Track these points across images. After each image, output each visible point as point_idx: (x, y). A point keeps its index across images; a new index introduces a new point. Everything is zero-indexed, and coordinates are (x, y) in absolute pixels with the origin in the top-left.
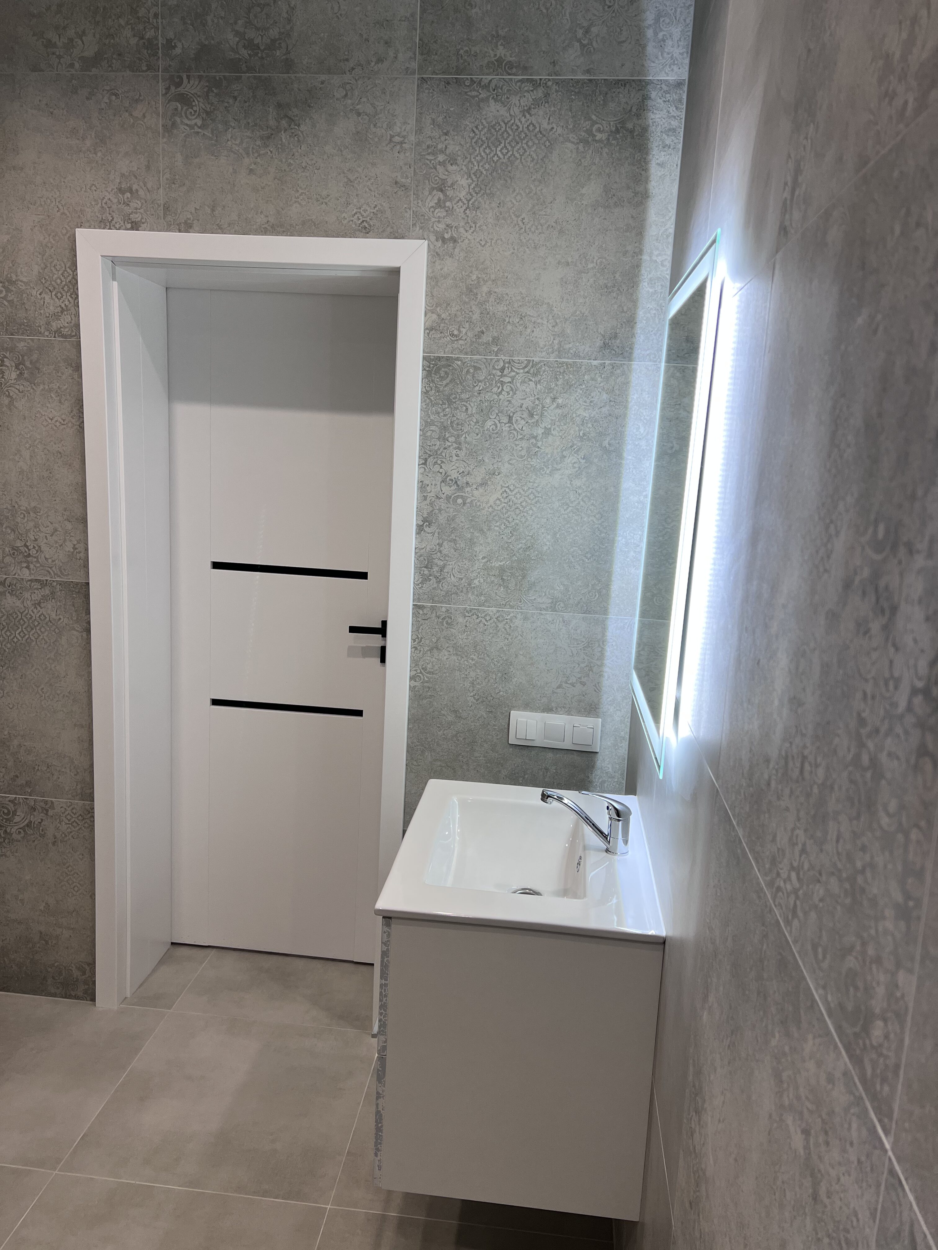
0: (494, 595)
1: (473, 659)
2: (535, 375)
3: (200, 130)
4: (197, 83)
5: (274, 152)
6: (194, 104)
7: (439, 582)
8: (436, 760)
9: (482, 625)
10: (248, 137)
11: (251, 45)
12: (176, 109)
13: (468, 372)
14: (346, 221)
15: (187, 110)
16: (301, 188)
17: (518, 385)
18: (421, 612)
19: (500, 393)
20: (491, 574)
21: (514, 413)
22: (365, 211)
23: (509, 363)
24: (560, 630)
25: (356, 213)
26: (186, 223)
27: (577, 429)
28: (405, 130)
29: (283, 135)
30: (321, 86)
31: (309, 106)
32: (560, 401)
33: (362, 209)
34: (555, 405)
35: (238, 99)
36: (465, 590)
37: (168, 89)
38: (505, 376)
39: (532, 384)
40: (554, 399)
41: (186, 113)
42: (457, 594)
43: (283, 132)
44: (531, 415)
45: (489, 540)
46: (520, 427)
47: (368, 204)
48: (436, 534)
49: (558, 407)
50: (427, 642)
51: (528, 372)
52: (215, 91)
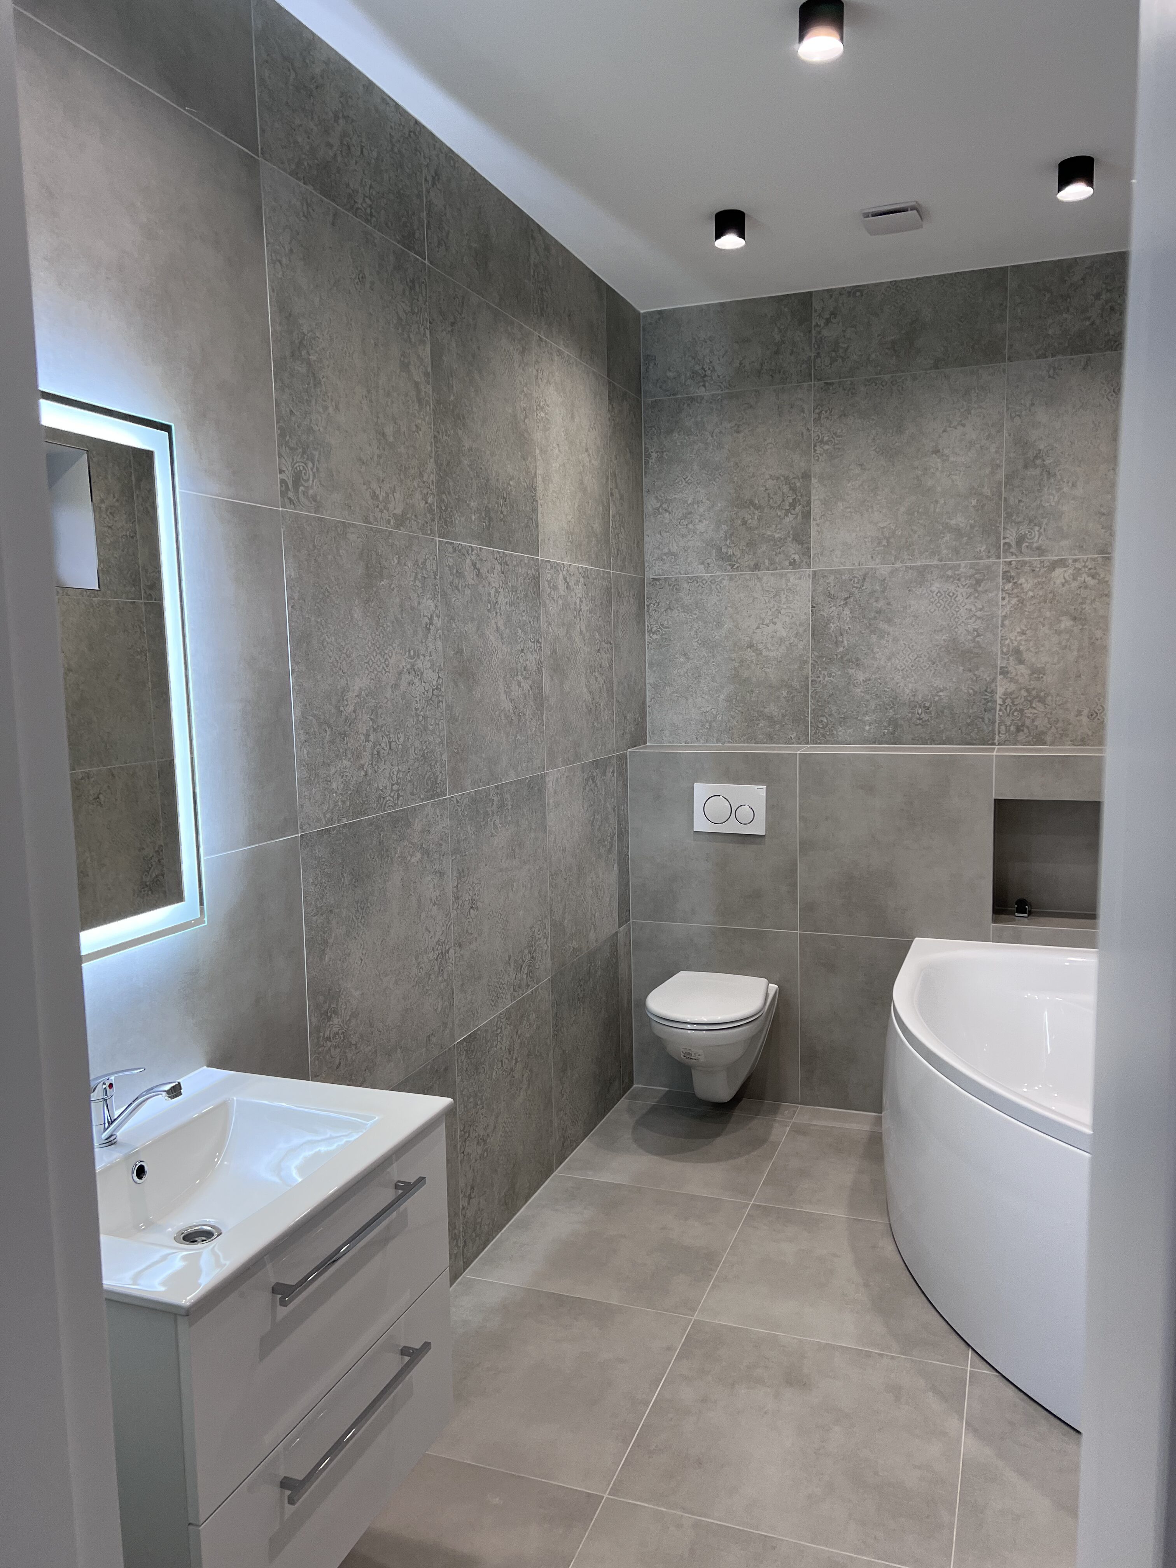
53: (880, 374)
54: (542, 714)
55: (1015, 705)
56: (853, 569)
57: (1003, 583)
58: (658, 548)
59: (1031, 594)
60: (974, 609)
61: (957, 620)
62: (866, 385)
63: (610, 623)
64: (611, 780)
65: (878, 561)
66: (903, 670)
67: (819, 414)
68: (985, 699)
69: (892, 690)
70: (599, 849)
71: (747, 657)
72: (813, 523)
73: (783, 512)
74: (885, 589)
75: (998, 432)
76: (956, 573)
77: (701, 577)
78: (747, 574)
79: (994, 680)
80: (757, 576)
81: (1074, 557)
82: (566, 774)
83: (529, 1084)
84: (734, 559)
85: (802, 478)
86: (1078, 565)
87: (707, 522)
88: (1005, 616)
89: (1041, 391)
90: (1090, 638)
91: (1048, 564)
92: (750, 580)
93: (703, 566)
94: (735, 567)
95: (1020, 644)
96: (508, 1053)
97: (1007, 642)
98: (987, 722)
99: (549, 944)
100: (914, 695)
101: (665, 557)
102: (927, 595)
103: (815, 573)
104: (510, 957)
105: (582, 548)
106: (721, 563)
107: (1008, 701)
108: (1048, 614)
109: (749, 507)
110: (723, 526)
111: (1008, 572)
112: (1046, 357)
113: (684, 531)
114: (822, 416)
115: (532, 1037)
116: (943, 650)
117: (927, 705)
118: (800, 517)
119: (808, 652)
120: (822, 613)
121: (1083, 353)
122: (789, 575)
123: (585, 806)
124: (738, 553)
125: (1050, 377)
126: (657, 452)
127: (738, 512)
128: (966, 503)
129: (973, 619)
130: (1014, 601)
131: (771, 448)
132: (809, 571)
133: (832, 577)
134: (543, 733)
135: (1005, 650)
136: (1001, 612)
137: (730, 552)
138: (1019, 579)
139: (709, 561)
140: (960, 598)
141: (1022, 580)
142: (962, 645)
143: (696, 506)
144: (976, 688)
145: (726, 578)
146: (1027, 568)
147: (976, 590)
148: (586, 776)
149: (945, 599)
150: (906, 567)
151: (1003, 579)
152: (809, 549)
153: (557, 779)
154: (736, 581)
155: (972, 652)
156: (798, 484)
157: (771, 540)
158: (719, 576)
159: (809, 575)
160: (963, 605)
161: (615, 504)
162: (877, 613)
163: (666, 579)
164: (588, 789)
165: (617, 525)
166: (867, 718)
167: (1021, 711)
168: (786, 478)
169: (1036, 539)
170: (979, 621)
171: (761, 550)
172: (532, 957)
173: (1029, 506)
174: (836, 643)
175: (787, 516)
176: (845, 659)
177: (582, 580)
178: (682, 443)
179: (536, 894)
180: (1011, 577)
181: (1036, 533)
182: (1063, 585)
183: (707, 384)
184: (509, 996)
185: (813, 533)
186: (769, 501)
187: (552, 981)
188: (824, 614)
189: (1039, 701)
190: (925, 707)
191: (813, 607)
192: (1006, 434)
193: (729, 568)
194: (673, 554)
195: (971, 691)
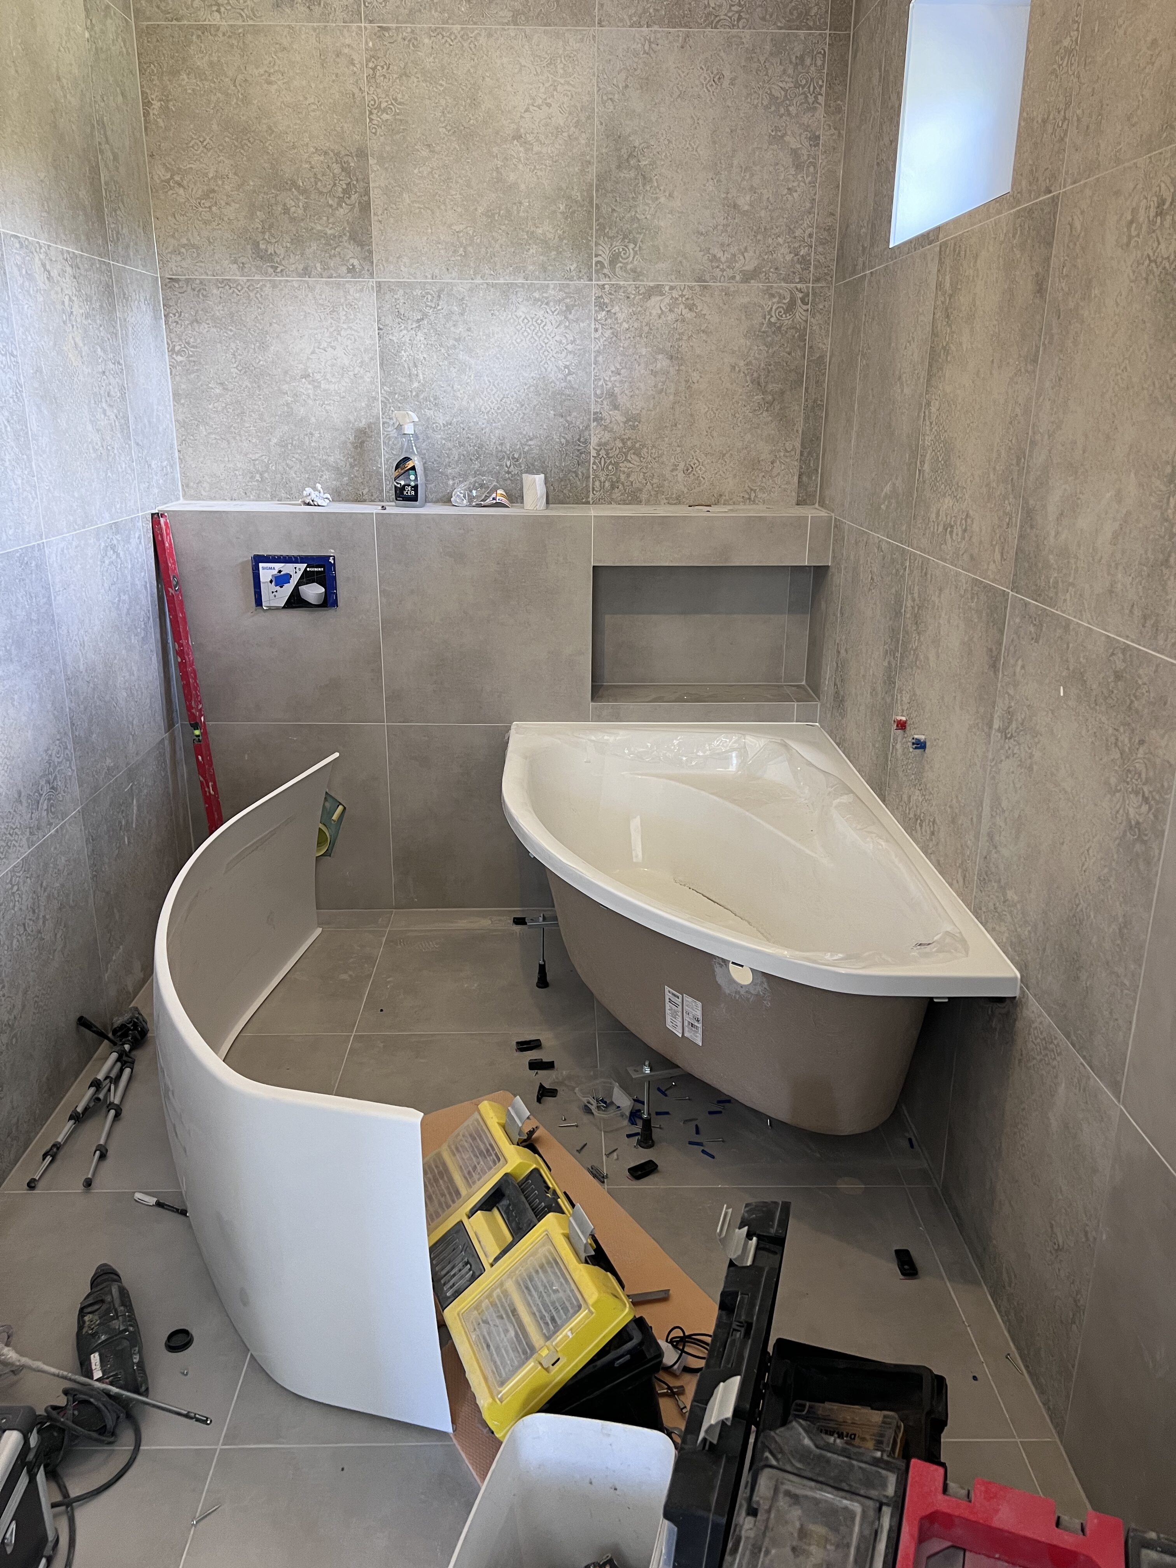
53: (447, 23)
54: (29, 460)
55: (609, 458)
56: (425, 283)
57: (596, 311)
58: (173, 236)
59: (625, 325)
60: (564, 341)
61: (546, 353)
62: (431, 36)
63: (116, 334)
64: (138, 549)
65: (454, 274)
66: (488, 412)
67: (374, 69)
68: (578, 450)
69: (477, 437)
70: (130, 640)
71: (301, 390)
72: (374, 218)
73: (336, 200)
74: (464, 310)
75: (588, 118)
76: (545, 295)
77: (235, 281)
78: (295, 281)
79: (587, 427)
80: (308, 284)
81: (671, 284)
82: (74, 544)
83: (65, 943)
84: (276, 259)
85: (357, 156)
86: (675, 294)
87: (238, 206)
88: (598, 352)
89: (635, 70)
90: (687, 381)
91: (642, 290)
92: (299, 288)
93: (235, 266)
94: (279, 270)
95: (614, 386)
96: (31, 913)
97: (600, 383)
98: (580, 477)
99: (74, 768)
100: (501, 444)
101: (183, 250)
102: (512, 321)
103: (379, 284)
104: (20, 793)
105: (66, 222)
106: (259, 263)
107: (603, 453)
108: (644, 351)
109: (290, 190)
110: (258, 213)
111: (602, 297)
112: (641, 26)
113: (207, 216)
114: (378, 74)
115: (62, 885)
116: (532, 389)
117: (516, 456)
118: (357, 210)
119: (376, 387)
120: (390, 337)
121: (682, 27)
122: (347, 285)
123: (106, 585)
124: (281, 251)
125: (645, 52)
126: (160, 100)
127: (277, 195)
128: (553, 208)
129: (564, 353)
130: (608, 333)
131: (314, 111)
132: (372, 282)
133: (401, 292)
134: (35, 487)
135: (598, 392)
136: (593, 347)
137: (271, 250)
138: (612, 306)
139: (244, 260)
140: (549, 327)
141: (616, 309)
142: (553, 384)
143: (220, 182)
144: (569, 437)
145: (268, 285)
146: (621, 294)
147: (566, 318)
148: (103, 544)
149: (532, 328)
150: (487, 284)
151: (596, 306)
152: (371, 252)
153: (63, 551)
154: (281, 290)
155: (562, 394)
156: (352, 164)
157: (322, 237)
158: (258, 281)
159: (373, 287)
160: (553, 335)
161: (106, 166)
162: (456, 340)
163: (187, 281)
164: (107, 562)
165: (113, 197)
166: (449, 471)
167: (616, 464)
168: (337, 154)
169: (631, 258)
170: (570, 357)
171: (311, 250)
172: (53, 788)
173: (623, 217)
174: (410, 375)
175: (341, 207)
176: (422, 397)
177: (69, 269)
178: (193, 90)
179: (49, 706)
180: (604, 303)
181: (631, 251)
182: (660, 317)
183: (222, 9)
184: (24, 842)
185: (375, 233)
186: (316, 184)
187: (83, 811)
188: (394, 338)
189: (634, 454)
190: (513, 458)
191: (379, 329)
192: (596, 122)
193: (270, 270)
194: (193, 246)
195: (563, 441)
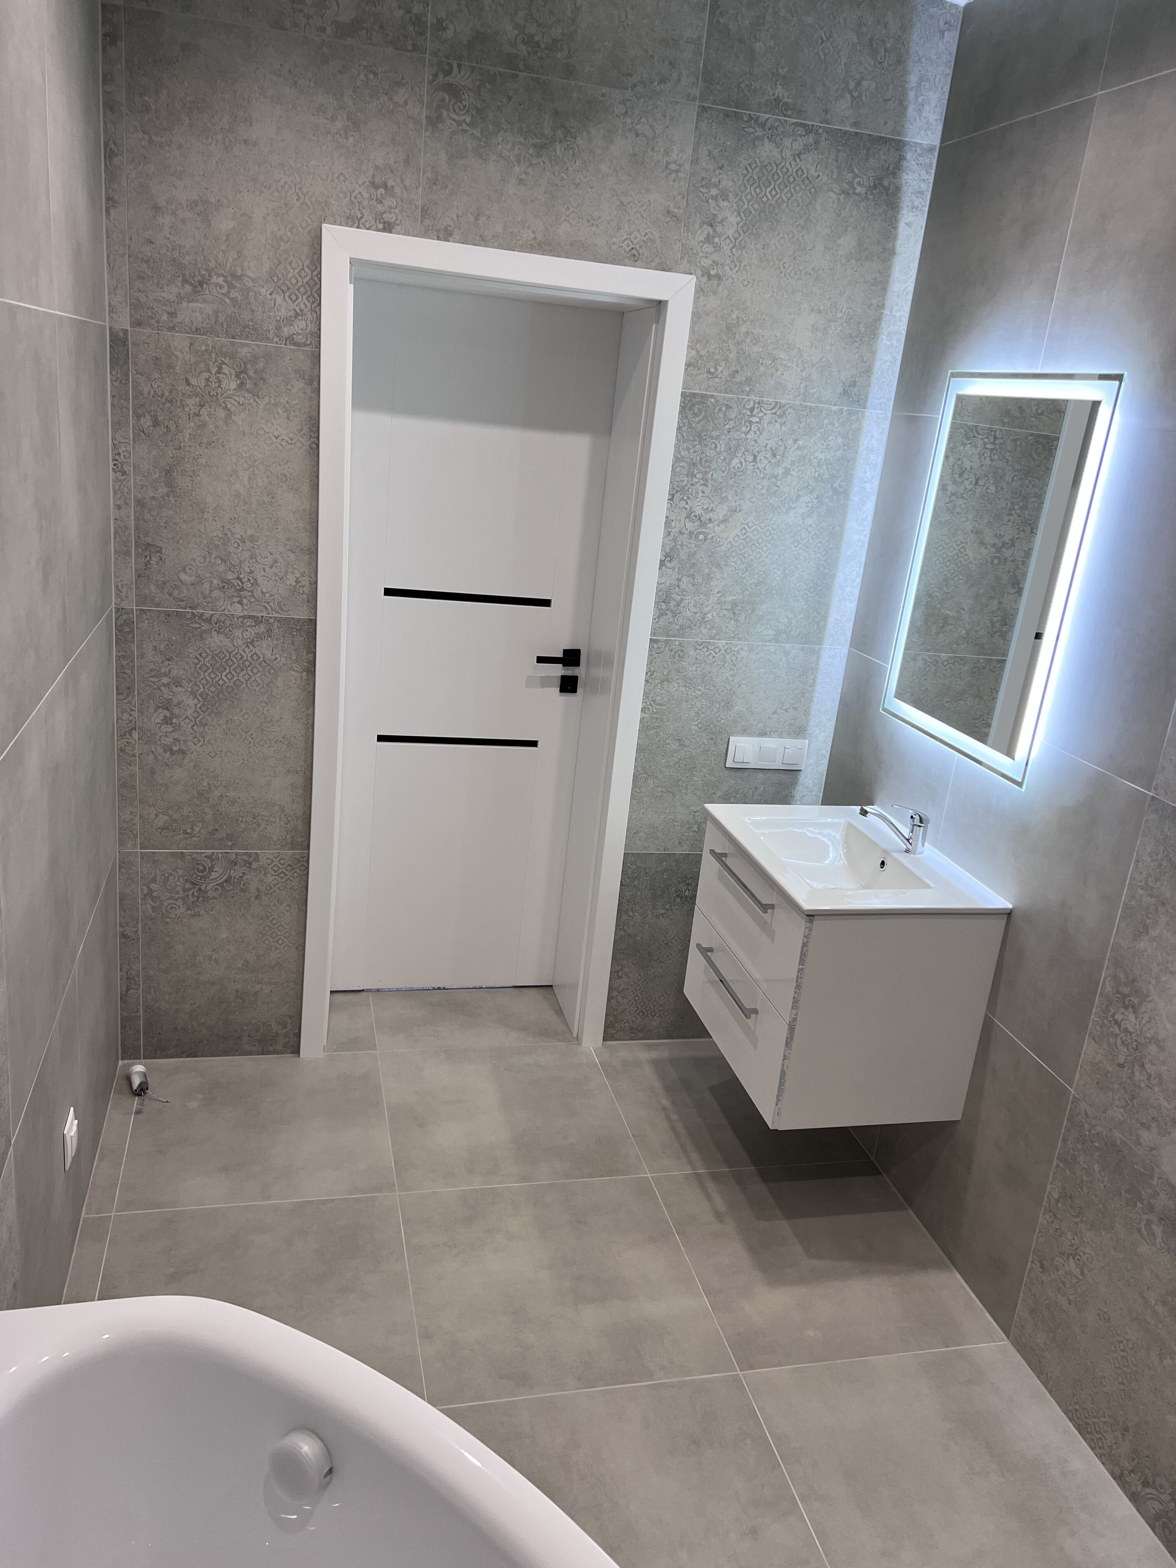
0: (724, 628)
1: (699, 690)
2: (781, 416)
3: (468, 128)
4: (468, 74)
5: (546, 163)
6: (463, 97)
7: (674, 617)
8: (657, 787)
9: (711, 657)
10: (520, 143)
11: (529, 41)
12: (443, 100)
13: (720, 410)
14: (616, 246)
15: (455, 103)
16: (572, 205)
17: (765, 425)
18: (655, 646)
19: (748, 432)
20: (724, 608)
21: (759, 453)
22: (636, 238)
23: (759, 403)
24: (780, 660)
25: (626, 239)
26: (445, 229)
27: (813, 470)
28: (681, 158)
29: (558, 146)
30: (602, 99)
31: (587, 119)
32: (801, 443)
33: (633, 235)
34: (796, 446)
35: (512, 100)
36: (698, 623)
37: (435, 76)
38: (754, 416)
39: (778, 425)
40: (796, 440)
41: (453, 107)
42: (690, 627)
43: (557, 143)
44: (774, 455)
45: (725, 575)
46: (764, 466)
47: (639, 231)
48: (676, 570)
49: (799, 448)
50: (659, 674)
51: (775, 413)
52: (488, 86)
